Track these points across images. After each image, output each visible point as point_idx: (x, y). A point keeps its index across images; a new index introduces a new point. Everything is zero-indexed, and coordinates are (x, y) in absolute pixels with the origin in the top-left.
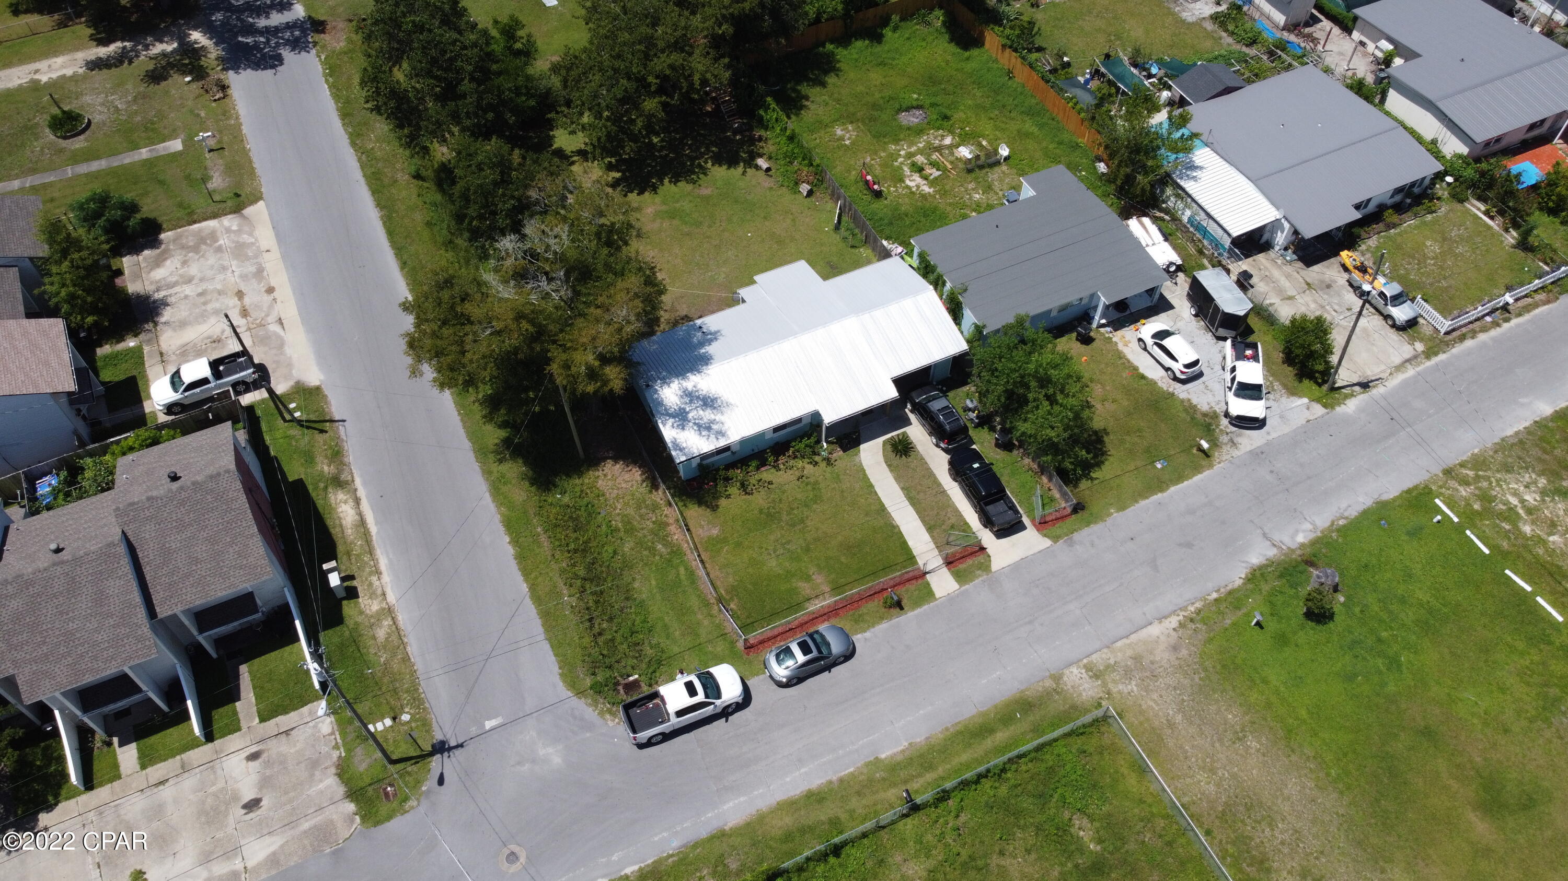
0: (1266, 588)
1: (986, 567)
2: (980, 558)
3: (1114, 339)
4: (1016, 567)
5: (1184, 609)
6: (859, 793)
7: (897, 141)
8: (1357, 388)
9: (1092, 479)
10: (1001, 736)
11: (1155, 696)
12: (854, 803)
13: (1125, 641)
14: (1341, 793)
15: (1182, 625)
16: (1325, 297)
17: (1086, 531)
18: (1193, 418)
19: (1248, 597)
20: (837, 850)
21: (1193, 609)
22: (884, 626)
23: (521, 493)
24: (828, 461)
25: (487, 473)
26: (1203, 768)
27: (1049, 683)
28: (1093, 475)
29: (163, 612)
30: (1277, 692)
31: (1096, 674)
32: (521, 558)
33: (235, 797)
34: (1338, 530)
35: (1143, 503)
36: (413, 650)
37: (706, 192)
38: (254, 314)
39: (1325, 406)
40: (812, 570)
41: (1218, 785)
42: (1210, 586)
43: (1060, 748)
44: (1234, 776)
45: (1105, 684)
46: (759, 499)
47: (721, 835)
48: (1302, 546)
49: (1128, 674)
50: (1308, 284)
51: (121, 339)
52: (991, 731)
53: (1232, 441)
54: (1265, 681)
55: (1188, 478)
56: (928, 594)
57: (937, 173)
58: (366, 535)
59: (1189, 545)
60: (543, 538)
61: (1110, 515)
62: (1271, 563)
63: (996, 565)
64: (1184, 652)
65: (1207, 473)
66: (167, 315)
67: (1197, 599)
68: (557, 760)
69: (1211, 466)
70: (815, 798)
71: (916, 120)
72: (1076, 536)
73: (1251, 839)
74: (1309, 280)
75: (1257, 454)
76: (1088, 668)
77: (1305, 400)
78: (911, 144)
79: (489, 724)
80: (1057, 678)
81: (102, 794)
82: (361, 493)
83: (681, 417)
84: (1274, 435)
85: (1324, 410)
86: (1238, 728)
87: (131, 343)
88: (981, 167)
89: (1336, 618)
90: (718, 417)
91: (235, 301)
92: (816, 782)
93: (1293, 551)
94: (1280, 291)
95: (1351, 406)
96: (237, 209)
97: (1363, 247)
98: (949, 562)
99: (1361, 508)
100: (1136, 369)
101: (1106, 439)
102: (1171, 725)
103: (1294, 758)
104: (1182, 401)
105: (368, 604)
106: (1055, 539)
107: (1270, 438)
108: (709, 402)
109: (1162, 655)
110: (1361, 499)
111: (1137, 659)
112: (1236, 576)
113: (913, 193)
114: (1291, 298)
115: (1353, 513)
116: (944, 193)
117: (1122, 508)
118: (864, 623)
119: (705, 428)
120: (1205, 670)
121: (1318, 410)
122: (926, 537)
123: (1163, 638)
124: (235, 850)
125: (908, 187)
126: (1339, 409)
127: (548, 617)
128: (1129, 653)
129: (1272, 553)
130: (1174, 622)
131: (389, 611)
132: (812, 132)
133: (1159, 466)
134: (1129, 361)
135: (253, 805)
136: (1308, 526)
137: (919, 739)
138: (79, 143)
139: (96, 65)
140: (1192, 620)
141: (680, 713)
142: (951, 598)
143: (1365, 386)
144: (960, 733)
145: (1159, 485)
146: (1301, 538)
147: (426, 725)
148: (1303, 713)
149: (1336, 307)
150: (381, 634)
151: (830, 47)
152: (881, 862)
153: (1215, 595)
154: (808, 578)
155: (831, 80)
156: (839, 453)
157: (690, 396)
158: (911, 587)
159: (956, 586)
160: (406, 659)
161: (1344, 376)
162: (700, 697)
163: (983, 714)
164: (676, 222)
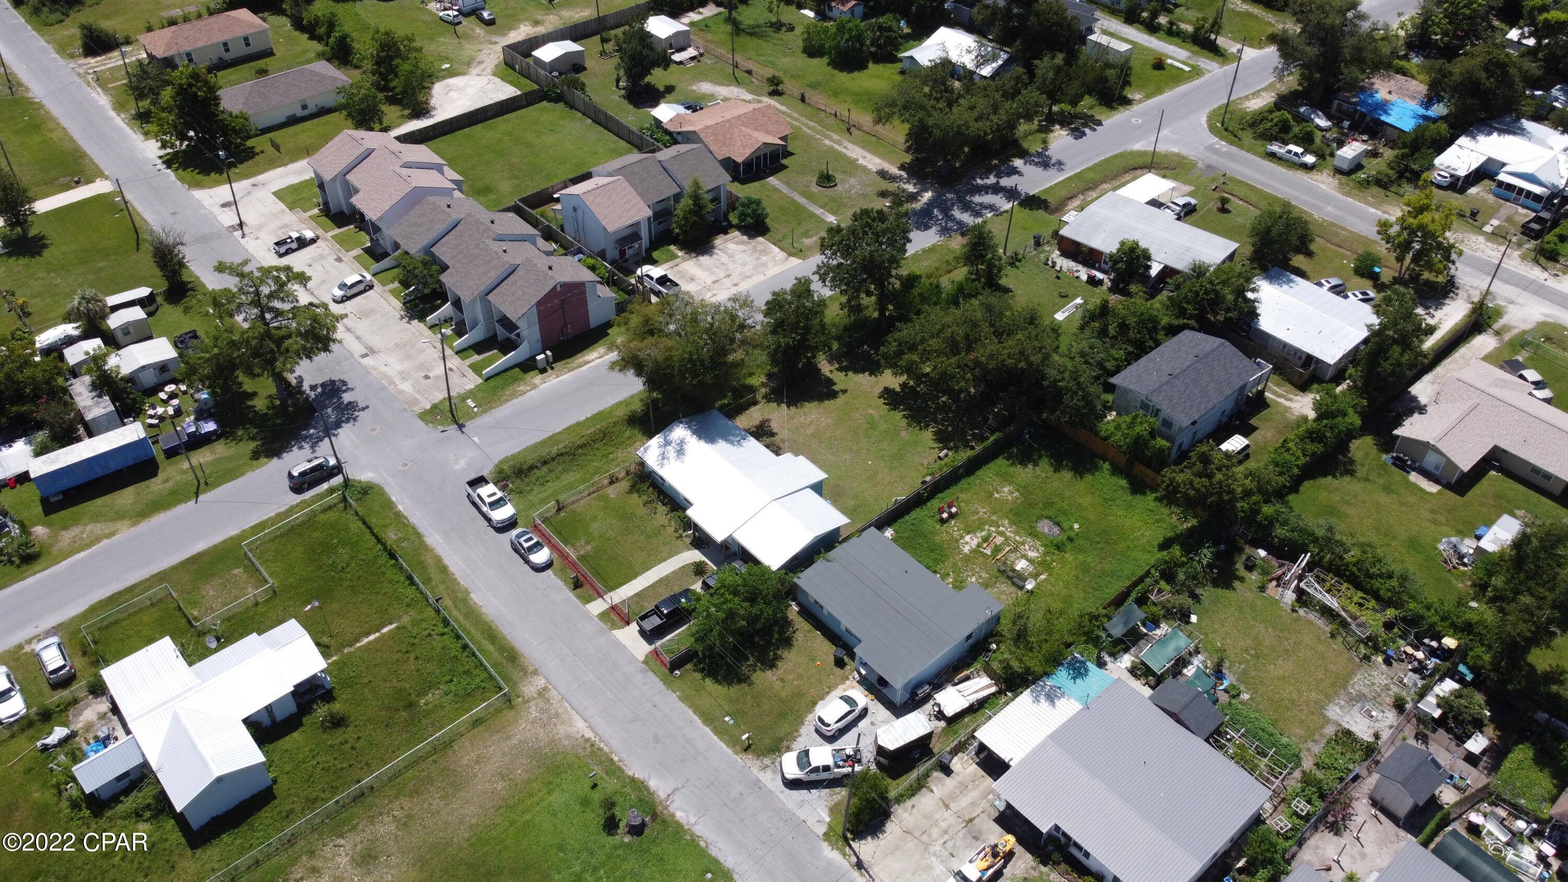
0: (627, 790)
1: (614, 626)
2: (620, 623)
3: (848, 682)
4: (618, 645)
5: (601, 740)
6: (448, 588)
7: (1012, 523)
8: (854, 859)
9: (703, 679)
10: (490, 648)
11: (529, 727)
12: (441, 587)
13: (569, 708)
14: (468, 840)
15: (588, 740)
16: (960, 835)
17: (656, 679)
18: (781, 739)
19: (618, 778)
20: (412, 582)
21: (602, 745)
22: (560, 583)
23: (622, 413)
24: (681, 536)
25: (632, 397)
26: (479, 756)
27: (531, 669)
28: (707, 680)
29: (489, 297)
30: (542, 800)
31: (542, 693)
32: (578, 424)
33: (429, 371)
34: (693, 840)
35: (690, 712)
36: (514, 401)
37: (903, 433)
38: (716, 286)
39: (825, 834)
40: (594, 544)
41: (467, 766)
42: (624, 755)
43: (484, 675)
44: (475, 775)
45: (534, 698)
46: (643, 511)
47: (419, 536)
48: (673, 815)
49: (543, 711)
50: (971, 820)
51: (681, 250)
52: (493, 643)
53: (767, 766)
54: (549, 793)
55: (721, 739)
56: (588, 600)
57: (988, 552)
58: (580, 366)
59: (656, 740)
60: (593, 429)
61: (674, 692)
62: (651, 794)
63: (615, 632)
64: (566, 743)
65: (729, 751)
66: (704, 259)
67: (610, 747)
68: (458, 467)
69: (736, 753)
70: (444, 569)
71: (1046, 530)
72: (651, 674)
73: (432, 785)
74: (977, 821)
75: (757, 785)
76: (545, 689)
77: (828, 819)
78: (1016, 533)
79: (476, 439)
80: (535, 672)
81: (429, 332)
82: (606, 357)
83: (667, 443)
84: (781, 796)
85: (821, 834)
86: (512, 776)
87: (680, 253)
88: (1009, 578)
89: (610, 839)
90: (672, 460)
91: (722, 275)
92: (453, 569)
93: (666, 808)
94: (953, 797)
95: (831, 854)
96: (790, 254)
97: (1043, 868)
98: (613, 608)
99: (721, 858)
100: (822, 699)
101: (744, 685)
102: (509, 738)
103: (492, 810)
104: (797, 731)
105: (537, 379)
106: (646, 662)
107: (778, 793)
108: (680, 452)
109: (562, 730)
110: (729, 859)
111: (557, 715)
112: (635, 770)
113: (957, 541)
114: (947, 807)
115: (713, 852)
116: (967, 559)
117: (681, 699)
118: (561, 574)
119: (663, 457)
120: (554, 755)
121: (821, 830)
122: (631, 593)
123: (575, 730)
124: (404, 379)
125: (962, 537)
126: (825, 845)
127: (543, 443)
128: (560, 711)
129: (662, 795)
130: (589, 734)
131: (535, 387)
132: (997, 474)
133: (727, 719)
134: (828, 693)
135: (427, 377)
136: (693, 820)
137: (484, 610)
138: (815, 189)
139: (883, 174)
140: (592, 745)
141: (479, 496)
142: (587, 614)
143: (860, 865)
144: (491, 628)
145: (709, 719)
146: (679, 815)
147: (473, 416)
148: (528, 817)
149: (950, 844)
150: (522, 388)
151: (1106, 466)
152: (408, 605)
153: (616, 759)
154: (588, 543)
155: (1067, 475)
156: (688, 541)
157: (682, 443)
158: (591, 592)
159: (596, 613)
160: (508, 401)
161: (866, 848)
162: (488, 500)
163: (504, 638)
164: (866, 426)
